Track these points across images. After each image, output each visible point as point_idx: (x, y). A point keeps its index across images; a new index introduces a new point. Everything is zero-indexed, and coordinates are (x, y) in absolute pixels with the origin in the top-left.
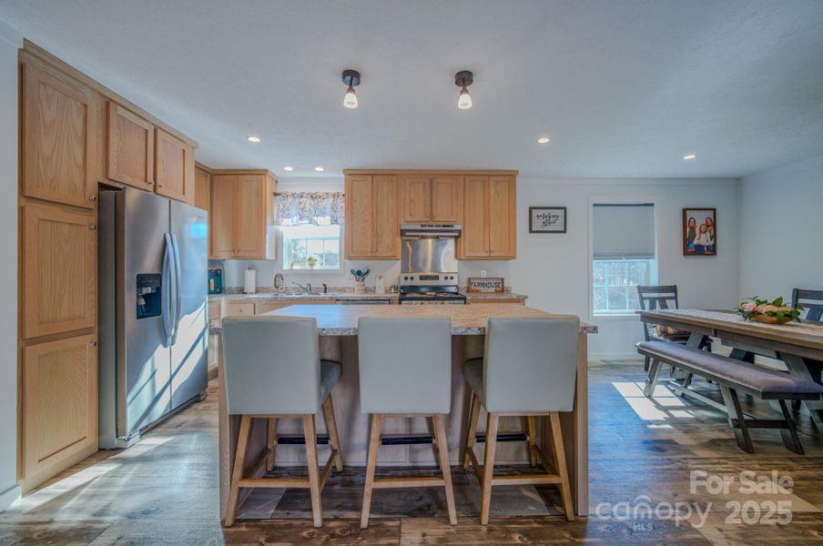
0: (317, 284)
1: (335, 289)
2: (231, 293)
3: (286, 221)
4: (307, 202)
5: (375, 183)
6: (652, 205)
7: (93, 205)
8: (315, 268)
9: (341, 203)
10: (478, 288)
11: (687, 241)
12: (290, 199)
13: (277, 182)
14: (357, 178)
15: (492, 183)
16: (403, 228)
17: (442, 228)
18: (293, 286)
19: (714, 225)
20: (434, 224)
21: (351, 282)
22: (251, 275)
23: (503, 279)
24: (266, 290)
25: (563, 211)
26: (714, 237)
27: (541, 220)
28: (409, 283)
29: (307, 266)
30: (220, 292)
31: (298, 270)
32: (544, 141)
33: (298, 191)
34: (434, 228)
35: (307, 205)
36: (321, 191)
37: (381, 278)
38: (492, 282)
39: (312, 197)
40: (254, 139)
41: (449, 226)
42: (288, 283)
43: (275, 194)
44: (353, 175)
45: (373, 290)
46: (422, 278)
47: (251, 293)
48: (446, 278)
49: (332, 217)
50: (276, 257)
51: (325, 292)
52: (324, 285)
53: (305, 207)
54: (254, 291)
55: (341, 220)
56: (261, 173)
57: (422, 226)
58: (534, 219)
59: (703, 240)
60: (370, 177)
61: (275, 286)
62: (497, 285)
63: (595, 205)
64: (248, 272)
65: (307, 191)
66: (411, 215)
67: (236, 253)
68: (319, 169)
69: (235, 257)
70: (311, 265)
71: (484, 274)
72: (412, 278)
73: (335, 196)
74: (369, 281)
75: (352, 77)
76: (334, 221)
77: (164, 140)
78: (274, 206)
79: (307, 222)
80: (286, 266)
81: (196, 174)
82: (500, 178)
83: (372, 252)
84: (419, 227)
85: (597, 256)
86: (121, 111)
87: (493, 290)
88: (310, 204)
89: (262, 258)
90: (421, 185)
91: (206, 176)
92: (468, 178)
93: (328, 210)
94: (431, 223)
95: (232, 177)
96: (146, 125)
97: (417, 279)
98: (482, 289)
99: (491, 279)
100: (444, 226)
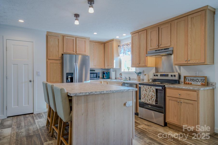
5: (139, 35)
8: (130, 71)
10: (190, 82)
13: (120, 41)
14: (134, 35)
22: (114, 73)
23: (207, 77)
28: (156, 78)
31: (125, 72)
33: (123, 44)
35: (125, 48)
38: (200, 79)
40: (95, 33)
41: (167, 49)
43: (119, 46)
45: (143, 80)
46: (161, 75)
47: (113, 79)
48: (172, 76)
51: (130, 80)
52: (130, 77)
57: (156, 51)
62: (203, 81)
65: (125, 43)
70: (128, 70)
72: (157, 76)
74: (142, 76)
75: (77, 16)
77: (78, 40)
79: (125, 54)
80: (122, 71)
82: (195, 15)
86: (66, 37)
87: (199, 83)
89: (113, 68)
91: (102, 45)
94: (159, 49)
96: (73, 38)
97: (159, 76)
98: (193, 83)
99: (198, 77)
100: (165, 49)
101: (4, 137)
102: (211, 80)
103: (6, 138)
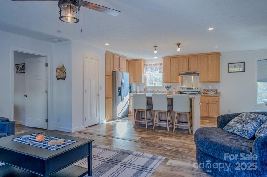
0: (156, 90)
1: (161, 92)
2: (134, 93)
3: (147, 72)
5: (171, 60)
7: (112, 75)
8: (155, 86)
9: (162, 66)
10: (207, 92)
12: (148, 66)
13: (145, 61)
14: (167, 59)
15: (210, 57)
16: (180, 73)
17: (193, 73)
18: (150, 91)
20: (190, 72)
21: (165, 90)
22: (138, 88)
23: (216, 89)
24: (142, 92)
25: (243, 64)
29: (153, 86)
30: (131, 92)
31: (151, 87)
33: (150, 64)
36: (157, 63)
37: (174, 89)
38: (213, 90)
39: (154, 65)
41: (195, 72)
42: (148, 90)
43: (145, 65)
44: (165, 58)
45: (172, 93)
46: (187, 89)
48: (196, 89)
49: (160, 71)
50: (145, 83)
51: (158, 93)
52: (158, 91)
53: (152, 68)
54: (139, 92)
55: (162, 72)
57: (186, 72)
58: (230, 67)
60: (170, 59)
61: (145, 91)
62: (214, 91)
63: (258, 60)
64: (137, 87)
65: (153, 63)
66: (182, 69)
67: (135, 82)
68: (156, 57)
69: (135, 83)
70: (154, 85)
71: (210, 87)
72: (184, 89)
73: (161, 64)
76: (160, 72)
77: (121, 59)
78: (144, 68)
79: (153, 72)
80: (148, 85)
81: (126, 62)
82: (213, 55)
83: (171, 81)
84: (185, 73)
86: (115, 56)
87: (213, 93)
88: (154, 67)
89: (141, 83)
90: (186, 60)
93: (159, 69)
94: (189, 71)
95: (134, 61)
96: (118, 56)
98: (209, 93)
99: (213, 89)
100: (193, 72)
102: (218, 91)
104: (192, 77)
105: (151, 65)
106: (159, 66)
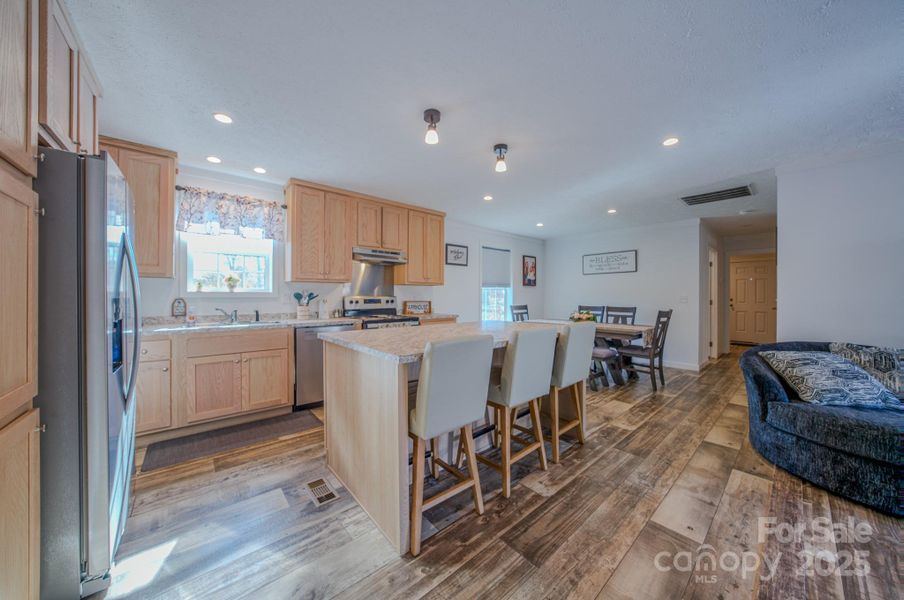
0: (245, 310)
3: (195, 227)
4: (230, 207)
5: (329, 200)
6: (508, 251)
8: (236, 290)
10: (411, 310)
11: (525, 276)
12: (204, 199)
14: (309, 191)
15: (429, 219)
16: (355, 252)
17: (390, 255)
18: (213, 313)
19: (535, 267)
20: (384, 250)
21: (291, 306)
23: (430, 303)
24: (158, 321)
25: (466, 249)
26: (535, 275)
27: (453, 255)
28: (356, 306)
29: (226, 289)
31: (210, 293)
32: (488, 198)
34: (378, 254)
35: (231, 210)
38: (421, 304)
39: (239, 201)
40: (223, 119)
41: (396, 253)
46: (367, 302)
48: (387, 302)
49: (266, 230)
51: (257, 320)
52: (255, 311)
53: (227, 213)
56: (168, 155)
57: (373, 252)
58: (449, 253)
59: (530, 276)
60: (322, 193)
61: (174, 315)
62: (424, 307)
63: (483, 247)
65: (231, 192)
66: (363, 240)
68: (260, 170)
70: (232, 287)
71: (416, 298)
72: (357, 302)
79: (233, 231)
80: (192, 288)
82: (435, 217)
83: (325, 273)
84: (370, 252)
85: (485, 284)
87: (422, 311)
88: (235, 209)
89: (165, 275)
90: (373, 212)
92: (411, 213)
93: (261, 221)
94: (381, 249)
97: (361, 302)
98: (414, 311)
99: (421, 301)
100: (392, 253)
101: (694, 490)
103: (691, 485)
104: (363, 265)
105: (222, 198)
106: (266, 210)
